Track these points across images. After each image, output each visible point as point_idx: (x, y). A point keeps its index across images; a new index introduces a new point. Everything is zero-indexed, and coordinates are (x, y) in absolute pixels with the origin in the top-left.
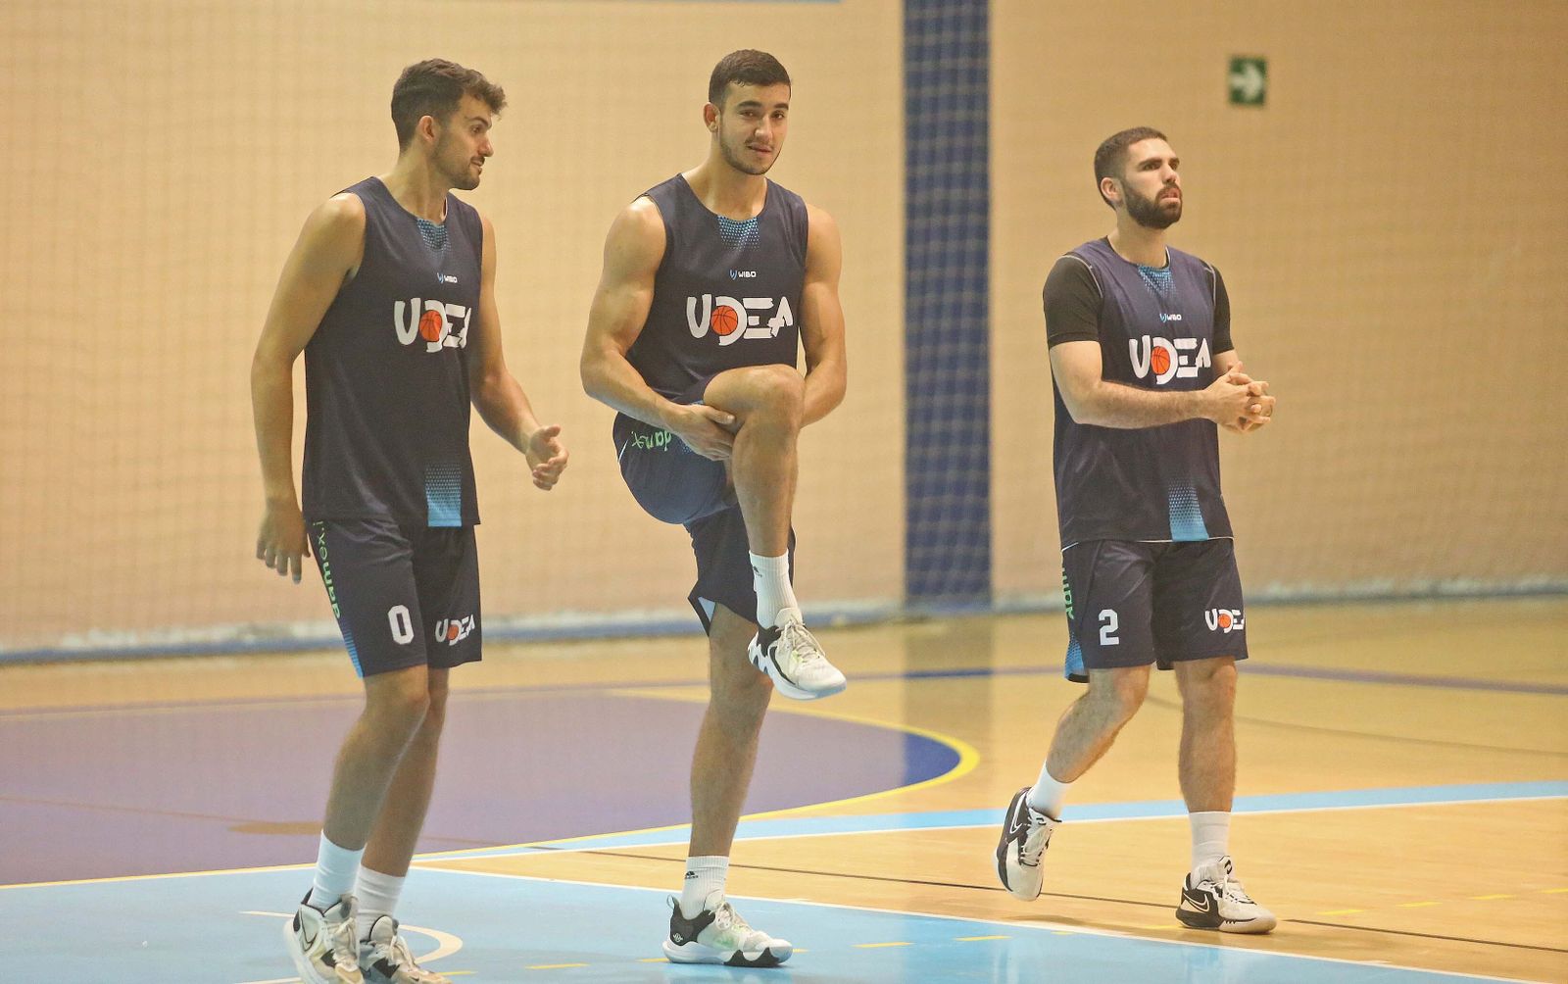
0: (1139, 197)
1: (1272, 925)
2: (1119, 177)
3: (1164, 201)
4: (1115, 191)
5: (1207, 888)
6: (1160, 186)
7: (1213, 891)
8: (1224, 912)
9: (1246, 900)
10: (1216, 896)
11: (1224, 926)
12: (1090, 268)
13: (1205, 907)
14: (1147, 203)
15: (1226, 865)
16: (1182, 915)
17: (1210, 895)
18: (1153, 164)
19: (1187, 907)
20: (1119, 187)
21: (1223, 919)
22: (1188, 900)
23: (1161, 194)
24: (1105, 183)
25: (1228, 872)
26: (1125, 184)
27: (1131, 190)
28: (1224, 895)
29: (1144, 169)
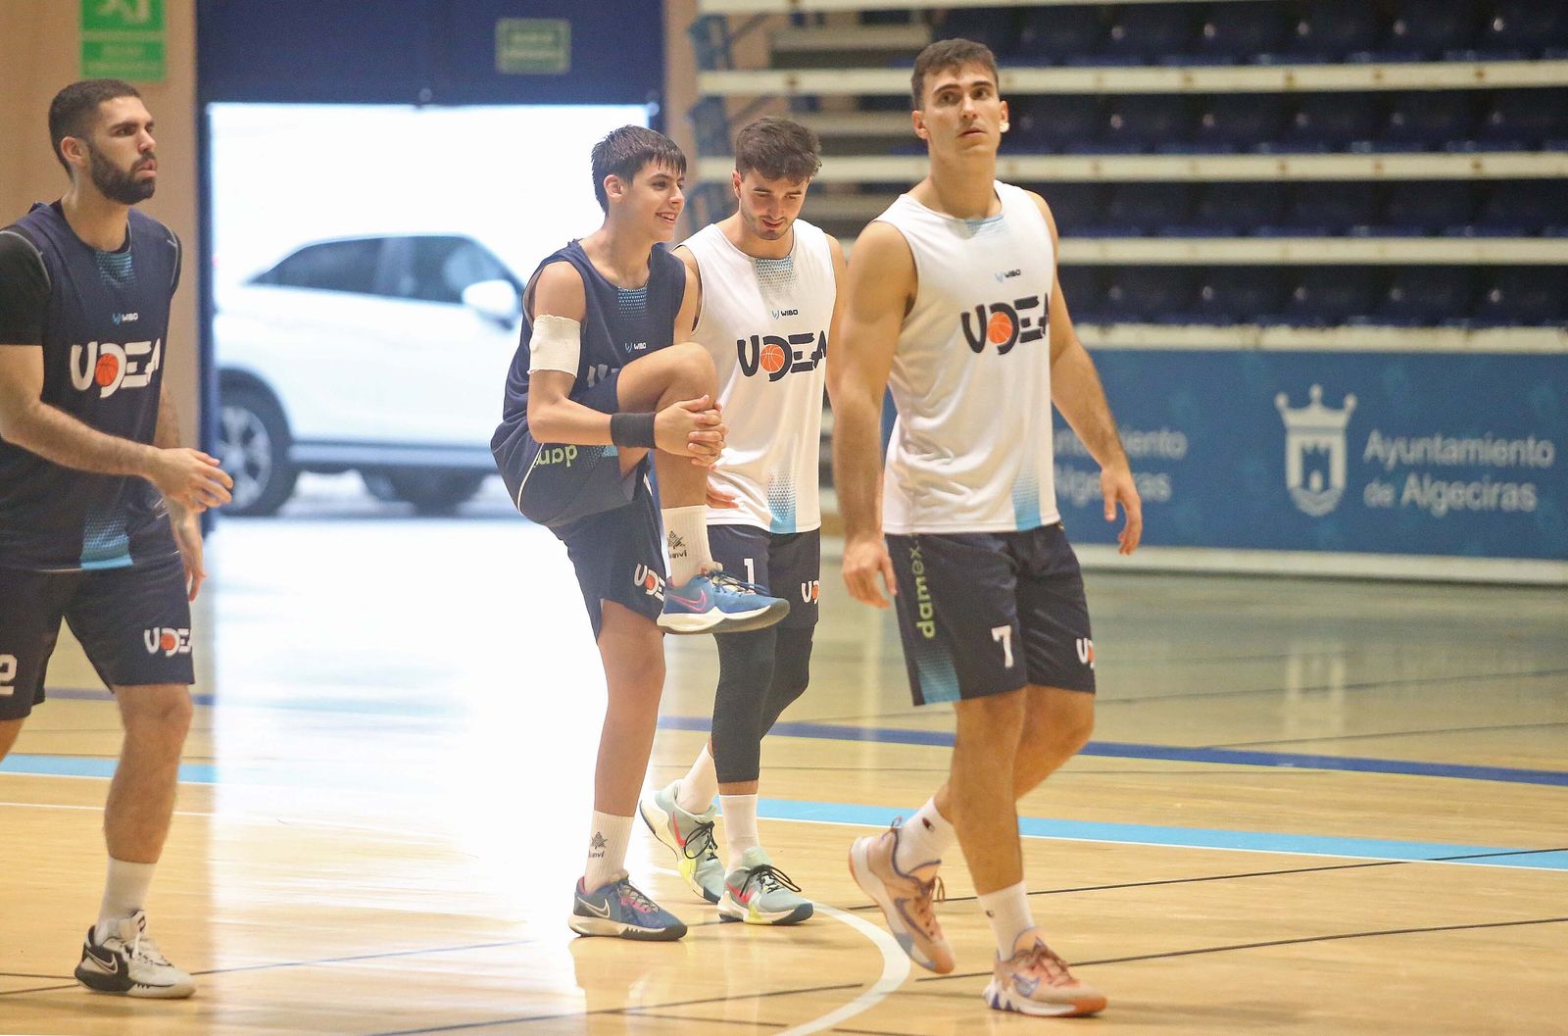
0: (110, 166)
1: (192, 991)
2: (87, 140)
3: (140, 175)
4: (78, 153)
5: (115, 946)
6: (136, 156)
7: (123, 951)
8: (134, 974)
9: (162, 962)
10: (125, 957)
11: (135, 990)
12: (39, 255)
13: (113, 968)
14: (119, 174)
15: (140, 922)
16: (82, 975)
17: (119, 956)
18: (129, 128)
19: (90, 965)
20: (83, 148)
21: (133, 983)
22: (92, 959)
23: (136, 166)
24: (66, 143)
25: (141, 930)
26: (92, 148)
27: (102, 157)
28: (135, 954)
29: (118, 134)
